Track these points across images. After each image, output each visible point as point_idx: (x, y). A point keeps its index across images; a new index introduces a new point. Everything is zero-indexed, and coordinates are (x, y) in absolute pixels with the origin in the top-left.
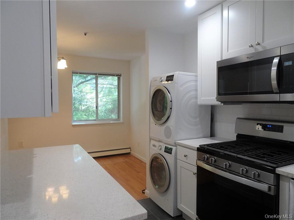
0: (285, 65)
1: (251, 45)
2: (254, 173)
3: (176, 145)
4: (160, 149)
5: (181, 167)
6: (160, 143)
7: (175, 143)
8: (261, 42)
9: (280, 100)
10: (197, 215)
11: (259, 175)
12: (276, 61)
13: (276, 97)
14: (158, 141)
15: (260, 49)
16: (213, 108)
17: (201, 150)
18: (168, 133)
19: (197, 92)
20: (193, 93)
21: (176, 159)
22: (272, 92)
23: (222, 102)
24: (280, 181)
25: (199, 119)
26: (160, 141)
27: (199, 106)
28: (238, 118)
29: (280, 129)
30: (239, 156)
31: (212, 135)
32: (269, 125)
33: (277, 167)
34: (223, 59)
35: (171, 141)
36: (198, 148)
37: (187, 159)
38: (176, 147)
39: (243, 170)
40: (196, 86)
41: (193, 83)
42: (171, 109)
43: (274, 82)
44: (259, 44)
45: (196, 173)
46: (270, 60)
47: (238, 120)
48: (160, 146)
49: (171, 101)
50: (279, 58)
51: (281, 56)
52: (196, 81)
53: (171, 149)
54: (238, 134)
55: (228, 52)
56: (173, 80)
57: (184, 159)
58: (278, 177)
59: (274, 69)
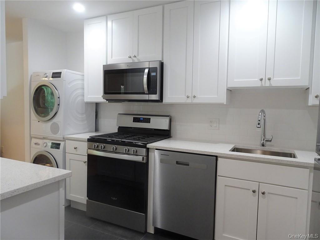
0: (152, 75)
1: (130, 56)
2: (134, 150)
3: (64, 140)
4: (46, 146)
5: (70, 159)
6: (45, 140)
7: (64, 138)
8: (136, 55)
9: (149, 99)
10: (87, 197)
11: (137, 151)
12: (146, 71)
13: (146, 97)
14: (43, 138)
15: (136, 60)
16: (97, 105)
17: (91, 140)
18: (55, 129)
19: (84, 91)
20: (80, 91)
21: (65, 152)
22: (144, 93)
23: (107, 100)
24: (149, 153)
25: (85, 116)
26: (44, 138)
27: (86, 103)
28: (119, 114)
29: (148, 121)
30: (122, 140)
31: (97, 130)
32: (142, 118)
33: (147, 144)
34: (108, 63)
35: (58, 136)
36: (88, 139)
37: (77, 151)
38: (64, 142)
39: (126, 149)
40: (83, 84)
41: (80, 82)
42: (59, 105)
43: (145, 86)
44: (135, 57)
45: (86, 162)
46: (142, 70)
47: (119, 115)
48: (45, 143)
49: (59, 98)
50: (148, 69)
51: (149, 68)
52: (83, 80)
53: (59, 144)
54: (119, 127)
55: (112, 58)
56: (60, 77)
57: (74, 151)
58: (148, 150)
59: (145, 77)
